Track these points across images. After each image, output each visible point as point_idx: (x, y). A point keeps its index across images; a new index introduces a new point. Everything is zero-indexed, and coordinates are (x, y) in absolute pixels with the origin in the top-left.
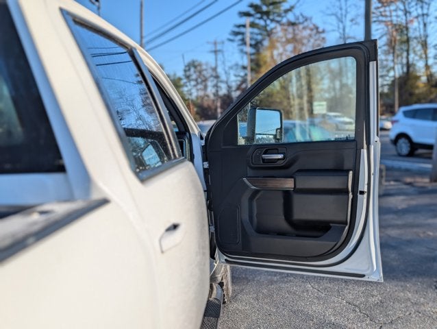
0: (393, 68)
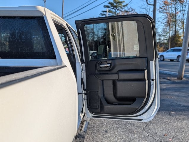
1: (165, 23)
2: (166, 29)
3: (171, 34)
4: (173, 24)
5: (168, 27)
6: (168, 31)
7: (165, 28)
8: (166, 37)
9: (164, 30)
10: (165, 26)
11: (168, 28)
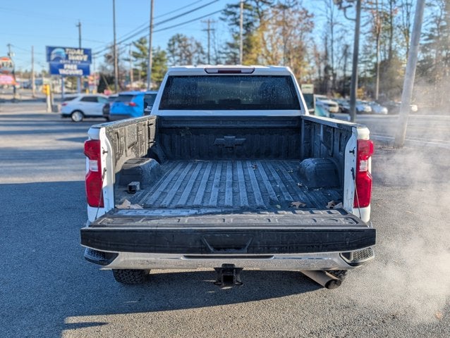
0: (376, 55)
1: (369, 32)
2: (370, 46)
3: (381, 57)
4: (385, 36)
5: (375, 42)
6: (375, 51)
7: (367, 44)
8: (369, 66)
9: (366, 49)
10: (367, 40)
11: (374, 44)
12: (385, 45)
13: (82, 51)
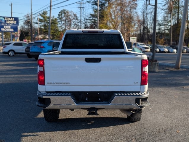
0: (170, 21)
1: (166, 9)
2: (167, 17)
3: (173, 22)
4: (175, 12)
5: (170, 14)
8: (167, 27)
9: (165, 18)
10: (165, 13)
11: (169, 16)
12: (175, 16)
13: (14, 19)
